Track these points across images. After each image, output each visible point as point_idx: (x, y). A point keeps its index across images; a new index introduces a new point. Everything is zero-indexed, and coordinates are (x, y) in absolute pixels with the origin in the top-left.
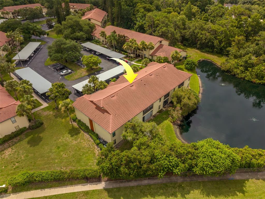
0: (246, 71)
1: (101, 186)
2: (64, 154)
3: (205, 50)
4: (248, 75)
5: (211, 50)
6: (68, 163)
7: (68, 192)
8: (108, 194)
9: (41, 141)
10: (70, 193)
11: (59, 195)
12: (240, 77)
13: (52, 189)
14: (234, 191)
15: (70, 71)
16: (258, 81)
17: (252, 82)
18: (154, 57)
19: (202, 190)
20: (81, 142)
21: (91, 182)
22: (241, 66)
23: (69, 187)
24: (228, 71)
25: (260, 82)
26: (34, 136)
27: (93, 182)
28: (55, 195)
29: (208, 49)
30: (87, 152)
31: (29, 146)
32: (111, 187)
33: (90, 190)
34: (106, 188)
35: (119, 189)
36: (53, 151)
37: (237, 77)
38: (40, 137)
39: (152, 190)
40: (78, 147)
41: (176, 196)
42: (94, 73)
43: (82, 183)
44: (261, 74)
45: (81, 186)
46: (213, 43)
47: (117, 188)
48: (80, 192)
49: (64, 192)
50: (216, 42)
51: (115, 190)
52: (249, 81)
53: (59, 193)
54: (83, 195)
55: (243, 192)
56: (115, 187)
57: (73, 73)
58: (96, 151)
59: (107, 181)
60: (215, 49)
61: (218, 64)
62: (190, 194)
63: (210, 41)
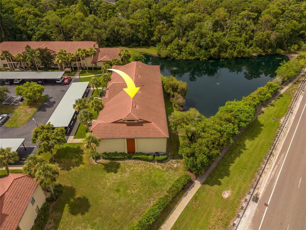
0: (182, 53)
1: (197, 185)
2: (132, 191)
3: (132, 45)
4: (184, 56)
5: (138, 44)
6: (148, 193)
7: (183, 210)
8: (209, 185)
9: (87, 200)
10: (185, 209)
11: (178, 219)
12: (179, 59)
13: (166, 221)
14: (259, 128)
15: (5, 115)
16: (193, 58)
17: (189, 60)
18: (97, 63)
19: (248, 138)
20: (132, 170)
21: (188, 188)
22: (175, 49)
23: (178, 207)
24: (167, 57)
25: (194, 58)
26: (69, 203)
27: (189, 188)
28: (176, 222)
29: (135, 44)
30: (151, 173)
31: (79, 216)
32: (205, 179)
33: (194, 193)
34: (202, 183)
35: (211, 176)
36: (116, 197)
37: (177, 60)
38: (79, 198)
39: (228, 159)
40: (137, 176)
41: (242, 152)
42: (43, 104)
43: (183, 194)
44: (192, 51)
45: (184, 198)
46: (137, 36)
47: (209, 176)
48: (190, 201)
49: (179, 214)
50: (140, 36)
51: (210, 178)
52: (186, 60)
53: (176, 219)
54: (195, 201)
55: (262, 125)
56: (207, 177)
57: (12, 116)
58: (157, 166)
59: (197, 178)
60: (141, 42)
61: (153, 54)
62: (246, 145)
63: (133, 35)
